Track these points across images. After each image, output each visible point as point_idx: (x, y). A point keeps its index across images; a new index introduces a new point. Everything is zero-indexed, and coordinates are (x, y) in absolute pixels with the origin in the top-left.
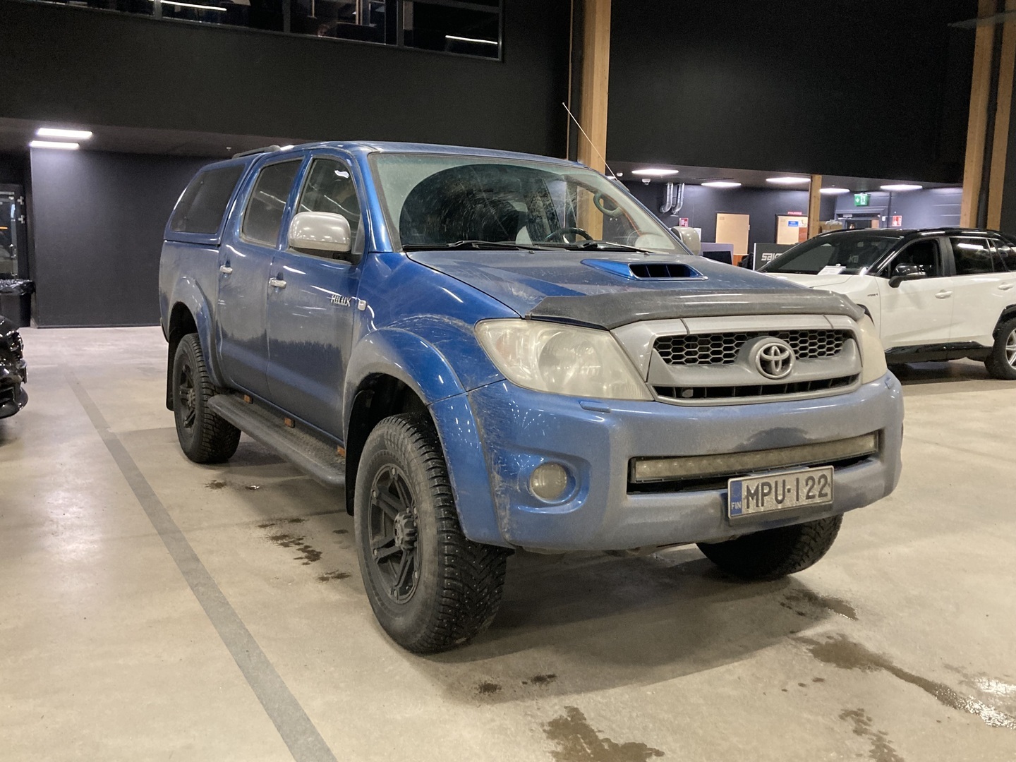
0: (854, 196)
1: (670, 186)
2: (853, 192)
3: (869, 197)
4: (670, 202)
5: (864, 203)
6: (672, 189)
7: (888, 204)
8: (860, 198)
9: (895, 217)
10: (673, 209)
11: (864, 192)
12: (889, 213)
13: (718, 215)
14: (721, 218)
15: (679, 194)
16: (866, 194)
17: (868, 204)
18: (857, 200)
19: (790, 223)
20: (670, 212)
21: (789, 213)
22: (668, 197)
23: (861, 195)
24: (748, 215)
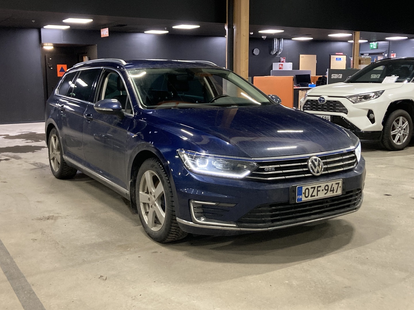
0: (370, 44)
1: (276, 40)
2: (370, 42)
3: (378, 44)
4: (276, 49)
5: (375, 48)
6: (277, 42)
7: (388, 47)
8: (373, 45)
9: (392, 54)
10: (277, 52)
11: (375, 42)
12: (389, 53)
13: (301, 55)
14: (303, 57)
15: (280, 44)
16: (376, 43)
17: (377, 48)
18: (371, 46)
19: (337, 59)
20: (276, 54)
21: (336, 54)
22: (275, 46)
23: (374, 43)
24: (316, 55)
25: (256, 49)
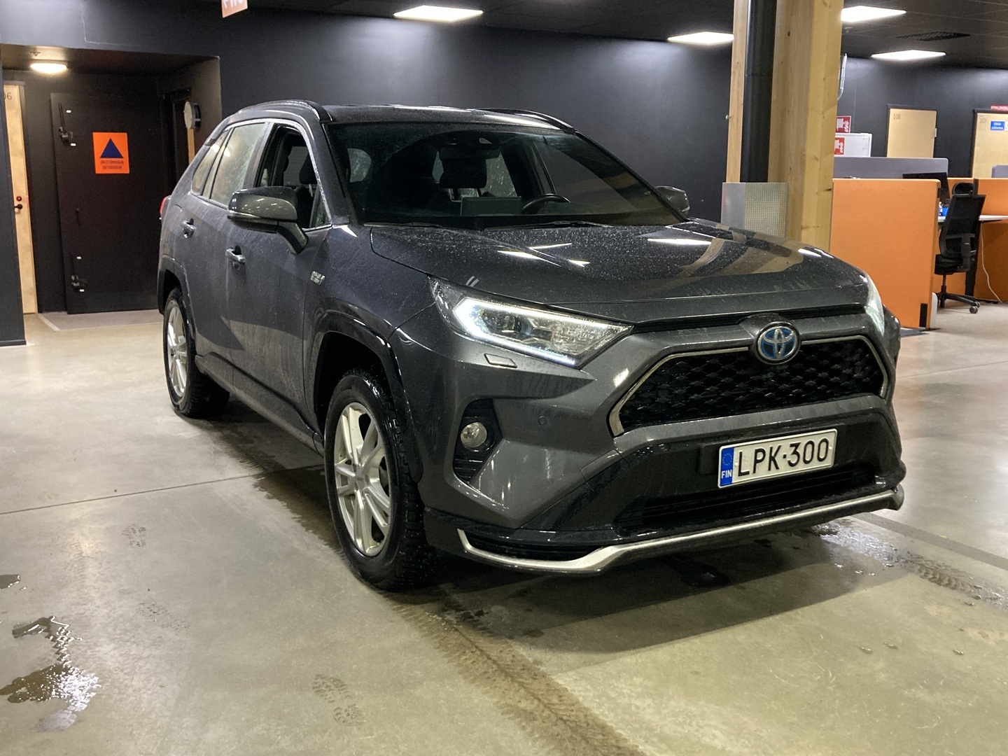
13: (893, 112)
14: (899, 117)
19: (992, 123)
21: (992, 107)
24: (936, 112)
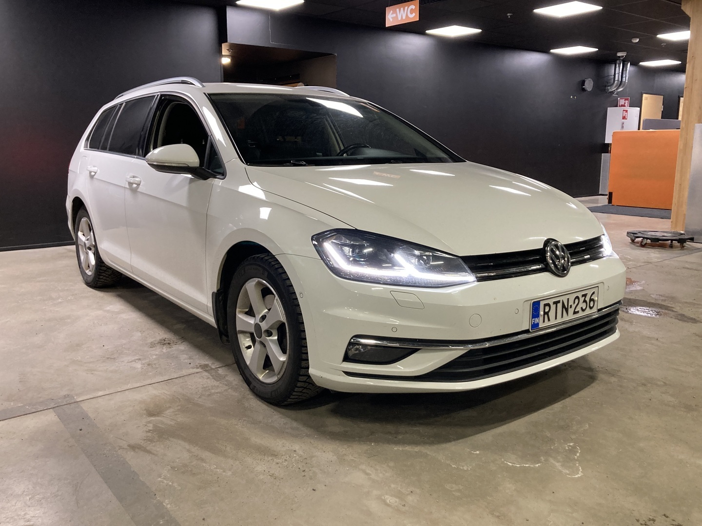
6: (621, 67)
13: (644, 95)
14: (646, 99)
15: (624, 73)
22: (617, 75)
24: (663, 97)
25: (589, 79)
